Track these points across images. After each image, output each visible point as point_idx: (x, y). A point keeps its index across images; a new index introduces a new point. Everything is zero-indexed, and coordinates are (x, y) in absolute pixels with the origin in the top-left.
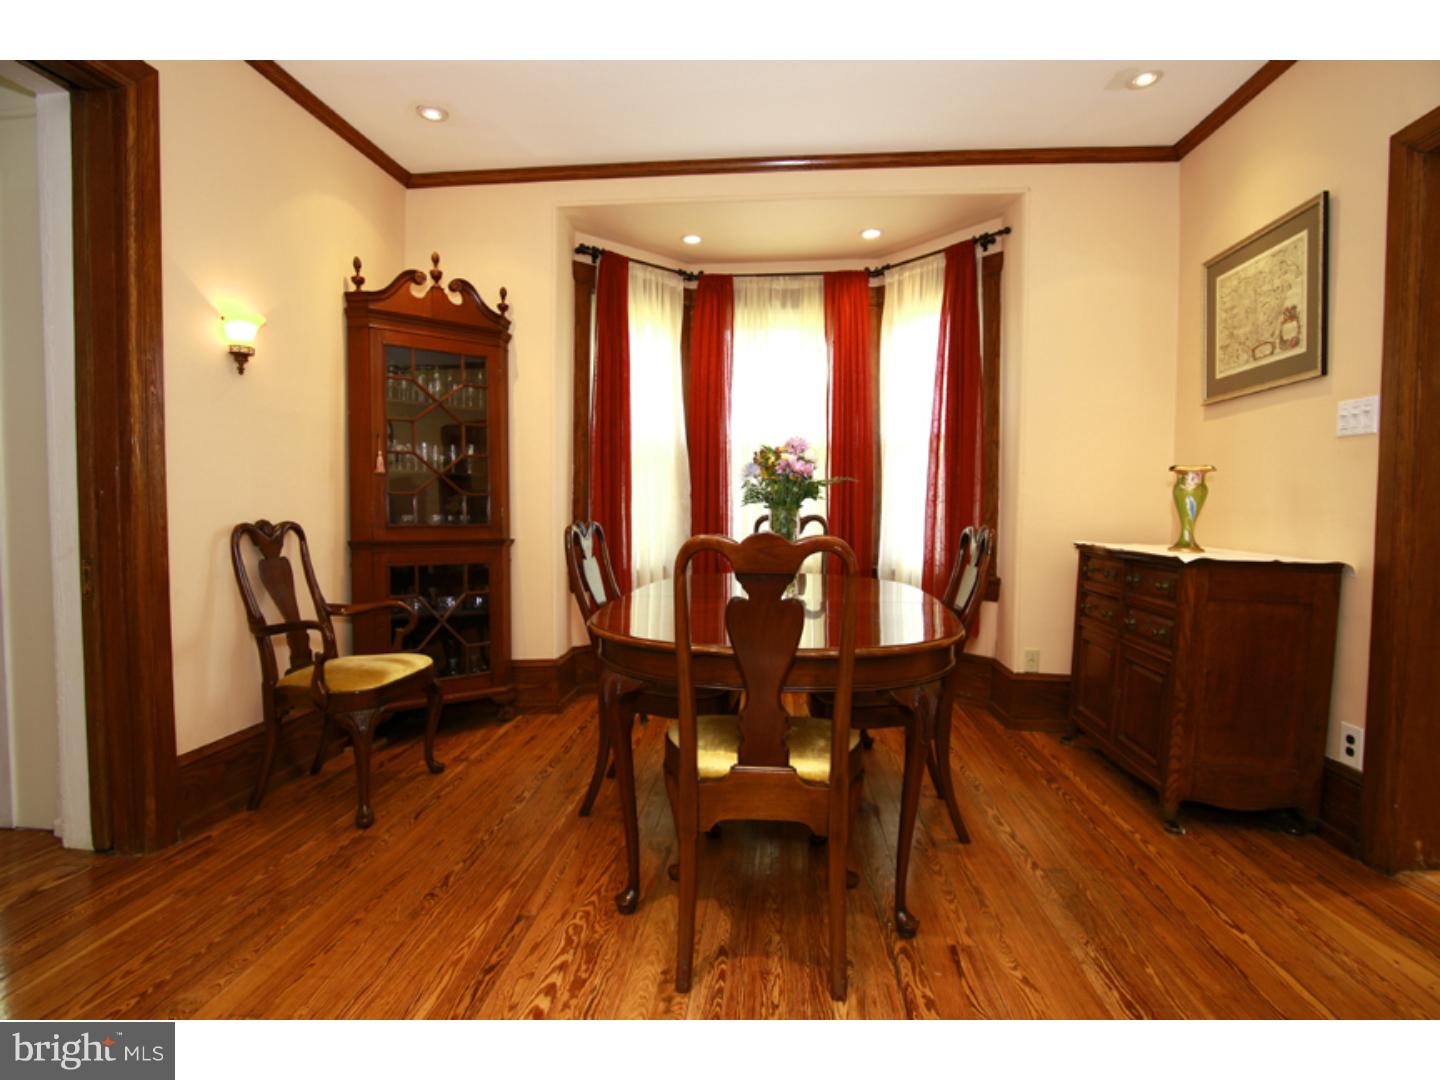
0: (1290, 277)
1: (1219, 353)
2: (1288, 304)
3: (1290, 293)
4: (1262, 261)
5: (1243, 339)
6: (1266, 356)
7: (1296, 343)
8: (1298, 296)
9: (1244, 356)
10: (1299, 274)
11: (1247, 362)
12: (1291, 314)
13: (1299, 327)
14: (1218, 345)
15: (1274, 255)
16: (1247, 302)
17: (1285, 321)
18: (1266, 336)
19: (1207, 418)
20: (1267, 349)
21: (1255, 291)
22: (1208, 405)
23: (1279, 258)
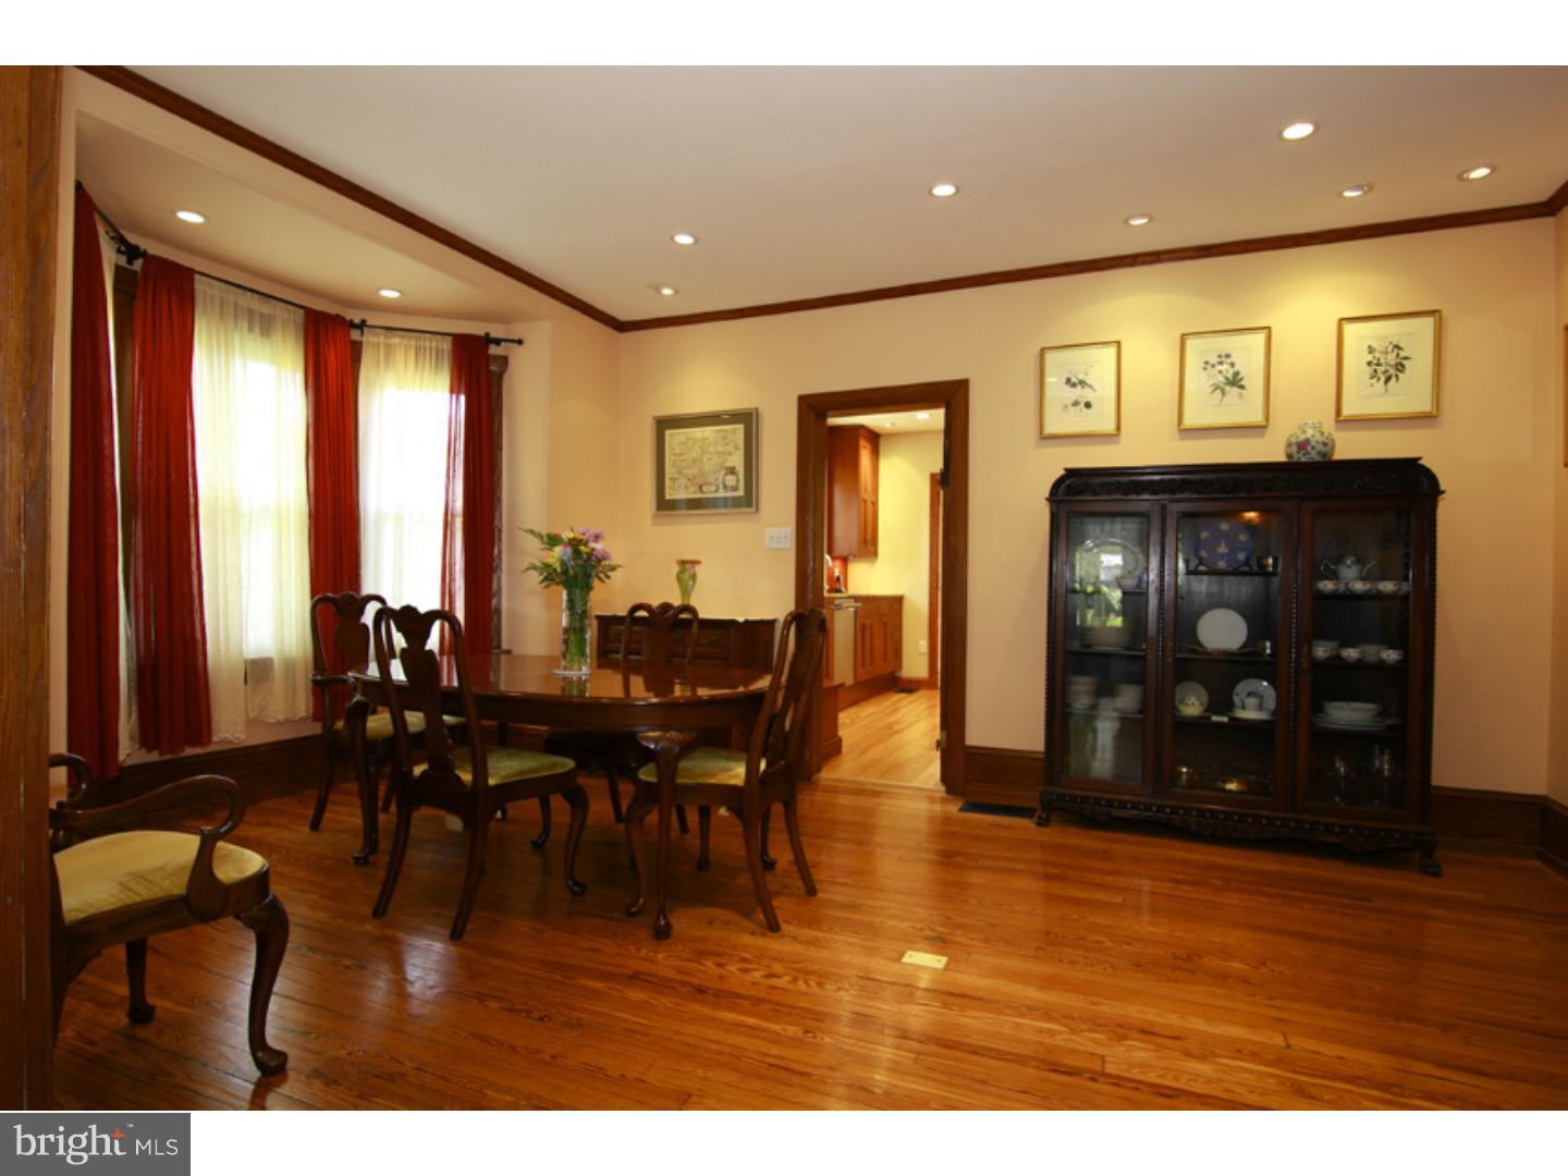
0: (730, 448)
1: (668, 483)
2: (730, 464)
3: (730, 458)
4: (708, 432)
5: (691, 477)
6: (711, 492)
7: (735, 489)
8: (737, 460)
9: (693, 489)
10: (737, 448)
11: (695, 492)
12: (732, 471)
13: (738, 481)
14: (667, 476)
15: (717, 431)
16: (694, 454)
17: (726, 474)
18: (711, 480)
19: (654, 524)
20: (713, 488)
21: (702, 450)
22: (655, 516)
23: (723, 434)
